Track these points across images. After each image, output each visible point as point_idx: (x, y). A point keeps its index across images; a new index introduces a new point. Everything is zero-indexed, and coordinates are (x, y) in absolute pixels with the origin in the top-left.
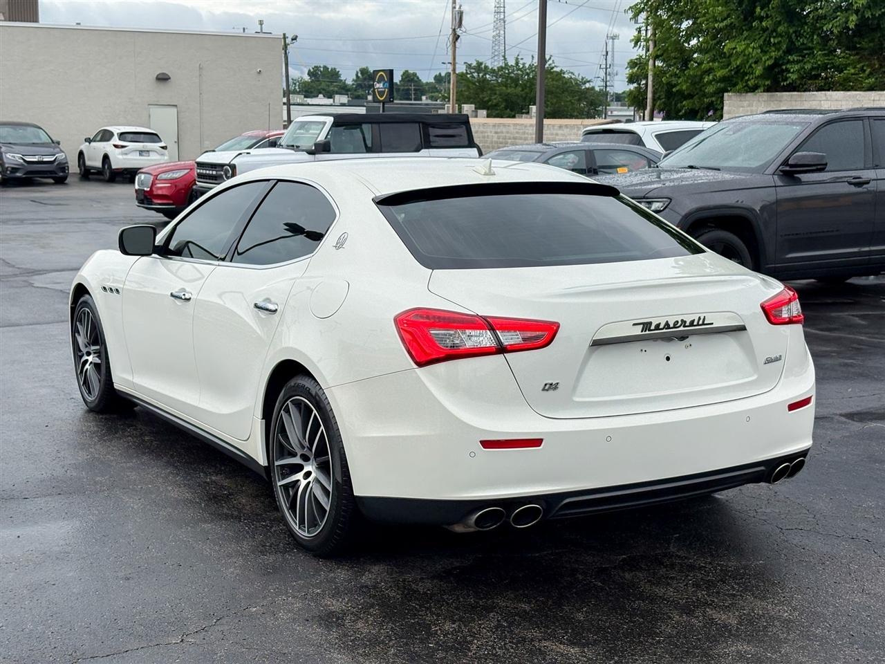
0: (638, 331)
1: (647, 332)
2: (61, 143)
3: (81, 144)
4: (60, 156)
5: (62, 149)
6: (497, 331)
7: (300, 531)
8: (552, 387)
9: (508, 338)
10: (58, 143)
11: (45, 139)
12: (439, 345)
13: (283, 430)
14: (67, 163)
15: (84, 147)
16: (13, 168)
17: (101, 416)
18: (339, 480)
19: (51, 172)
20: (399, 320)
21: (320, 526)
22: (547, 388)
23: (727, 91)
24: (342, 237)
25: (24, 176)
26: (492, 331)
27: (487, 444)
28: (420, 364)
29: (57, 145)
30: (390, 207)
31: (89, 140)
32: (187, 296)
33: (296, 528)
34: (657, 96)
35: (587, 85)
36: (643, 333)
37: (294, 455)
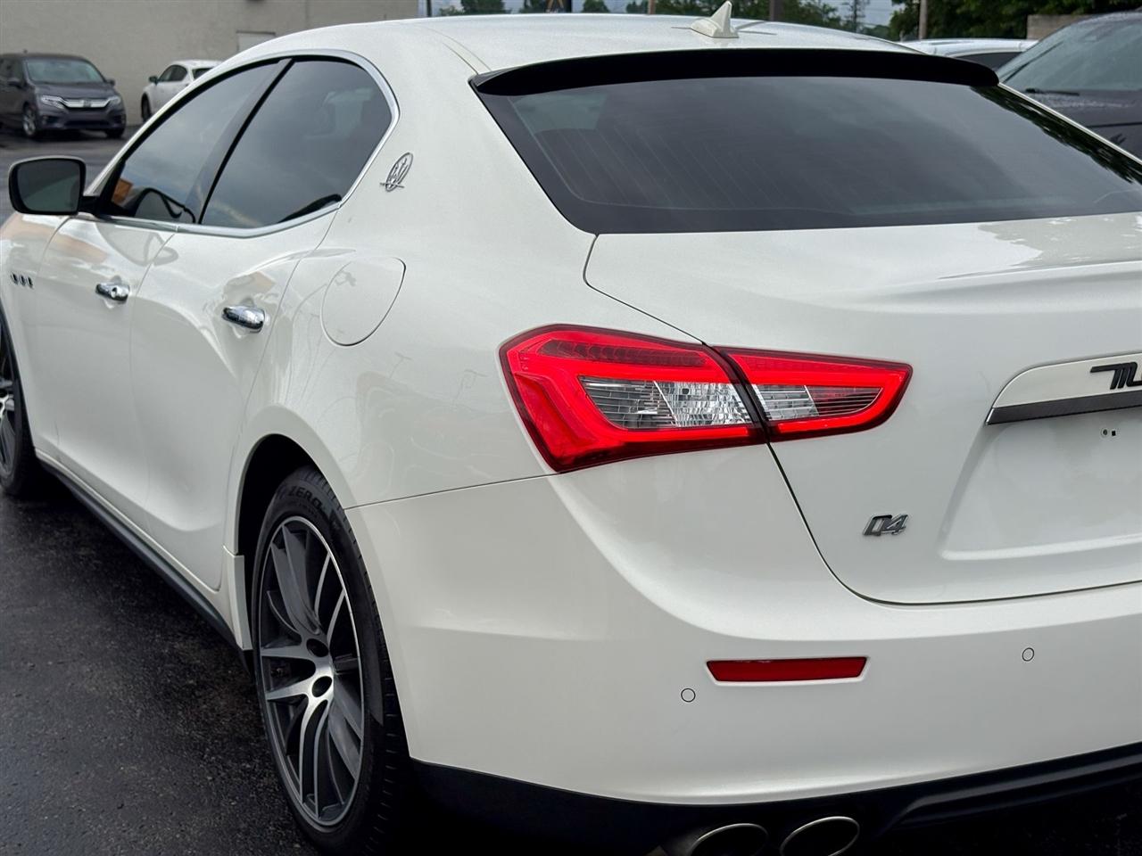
0: (1102, 385)
1: (1126, 389)
2: (117, 83)
3: (145, 85)
4: (114, 100)
5: (119, 91)
6: (754, 386)
7: (305, 806)
8: (887, 525)
9: (779, 404)
10: (112, 83)
11: (94, 77)
12: (606, 418)
13: (273, 584)
14: (123, 110)
15: (149, 88)
16: (50, 117)
17: (20, 505)
18: (379, 717)
19: (102, 122)
20: (513, 354)
21: (341, 808)
22: (876, 528)
23: (1033, 13)
24: (400, 165)
25: (65, 128)
26: (741, 388)
27: (725, 670)
28: (561, 464)
29: (109, 85)
30: (508, 98)
31: (154, 80)
32: (120, 292)
33: (297, 797)
34: (933, 20)
35: (831, 15)
36: (1117, 391)
37: (295, 640)
